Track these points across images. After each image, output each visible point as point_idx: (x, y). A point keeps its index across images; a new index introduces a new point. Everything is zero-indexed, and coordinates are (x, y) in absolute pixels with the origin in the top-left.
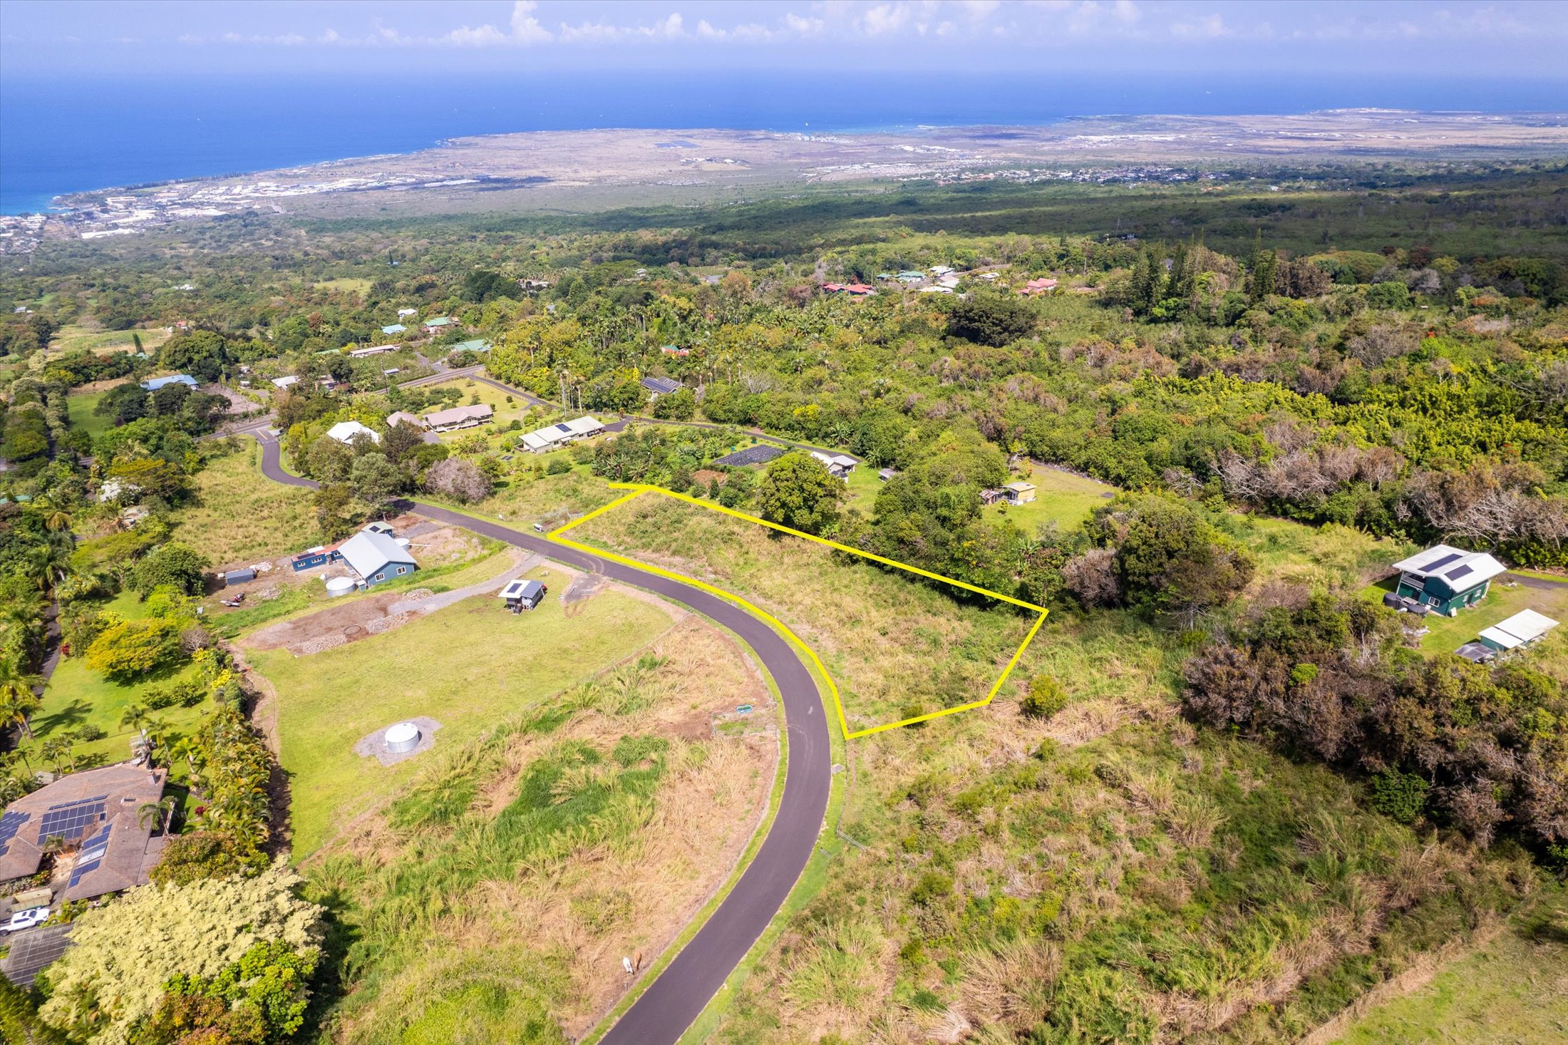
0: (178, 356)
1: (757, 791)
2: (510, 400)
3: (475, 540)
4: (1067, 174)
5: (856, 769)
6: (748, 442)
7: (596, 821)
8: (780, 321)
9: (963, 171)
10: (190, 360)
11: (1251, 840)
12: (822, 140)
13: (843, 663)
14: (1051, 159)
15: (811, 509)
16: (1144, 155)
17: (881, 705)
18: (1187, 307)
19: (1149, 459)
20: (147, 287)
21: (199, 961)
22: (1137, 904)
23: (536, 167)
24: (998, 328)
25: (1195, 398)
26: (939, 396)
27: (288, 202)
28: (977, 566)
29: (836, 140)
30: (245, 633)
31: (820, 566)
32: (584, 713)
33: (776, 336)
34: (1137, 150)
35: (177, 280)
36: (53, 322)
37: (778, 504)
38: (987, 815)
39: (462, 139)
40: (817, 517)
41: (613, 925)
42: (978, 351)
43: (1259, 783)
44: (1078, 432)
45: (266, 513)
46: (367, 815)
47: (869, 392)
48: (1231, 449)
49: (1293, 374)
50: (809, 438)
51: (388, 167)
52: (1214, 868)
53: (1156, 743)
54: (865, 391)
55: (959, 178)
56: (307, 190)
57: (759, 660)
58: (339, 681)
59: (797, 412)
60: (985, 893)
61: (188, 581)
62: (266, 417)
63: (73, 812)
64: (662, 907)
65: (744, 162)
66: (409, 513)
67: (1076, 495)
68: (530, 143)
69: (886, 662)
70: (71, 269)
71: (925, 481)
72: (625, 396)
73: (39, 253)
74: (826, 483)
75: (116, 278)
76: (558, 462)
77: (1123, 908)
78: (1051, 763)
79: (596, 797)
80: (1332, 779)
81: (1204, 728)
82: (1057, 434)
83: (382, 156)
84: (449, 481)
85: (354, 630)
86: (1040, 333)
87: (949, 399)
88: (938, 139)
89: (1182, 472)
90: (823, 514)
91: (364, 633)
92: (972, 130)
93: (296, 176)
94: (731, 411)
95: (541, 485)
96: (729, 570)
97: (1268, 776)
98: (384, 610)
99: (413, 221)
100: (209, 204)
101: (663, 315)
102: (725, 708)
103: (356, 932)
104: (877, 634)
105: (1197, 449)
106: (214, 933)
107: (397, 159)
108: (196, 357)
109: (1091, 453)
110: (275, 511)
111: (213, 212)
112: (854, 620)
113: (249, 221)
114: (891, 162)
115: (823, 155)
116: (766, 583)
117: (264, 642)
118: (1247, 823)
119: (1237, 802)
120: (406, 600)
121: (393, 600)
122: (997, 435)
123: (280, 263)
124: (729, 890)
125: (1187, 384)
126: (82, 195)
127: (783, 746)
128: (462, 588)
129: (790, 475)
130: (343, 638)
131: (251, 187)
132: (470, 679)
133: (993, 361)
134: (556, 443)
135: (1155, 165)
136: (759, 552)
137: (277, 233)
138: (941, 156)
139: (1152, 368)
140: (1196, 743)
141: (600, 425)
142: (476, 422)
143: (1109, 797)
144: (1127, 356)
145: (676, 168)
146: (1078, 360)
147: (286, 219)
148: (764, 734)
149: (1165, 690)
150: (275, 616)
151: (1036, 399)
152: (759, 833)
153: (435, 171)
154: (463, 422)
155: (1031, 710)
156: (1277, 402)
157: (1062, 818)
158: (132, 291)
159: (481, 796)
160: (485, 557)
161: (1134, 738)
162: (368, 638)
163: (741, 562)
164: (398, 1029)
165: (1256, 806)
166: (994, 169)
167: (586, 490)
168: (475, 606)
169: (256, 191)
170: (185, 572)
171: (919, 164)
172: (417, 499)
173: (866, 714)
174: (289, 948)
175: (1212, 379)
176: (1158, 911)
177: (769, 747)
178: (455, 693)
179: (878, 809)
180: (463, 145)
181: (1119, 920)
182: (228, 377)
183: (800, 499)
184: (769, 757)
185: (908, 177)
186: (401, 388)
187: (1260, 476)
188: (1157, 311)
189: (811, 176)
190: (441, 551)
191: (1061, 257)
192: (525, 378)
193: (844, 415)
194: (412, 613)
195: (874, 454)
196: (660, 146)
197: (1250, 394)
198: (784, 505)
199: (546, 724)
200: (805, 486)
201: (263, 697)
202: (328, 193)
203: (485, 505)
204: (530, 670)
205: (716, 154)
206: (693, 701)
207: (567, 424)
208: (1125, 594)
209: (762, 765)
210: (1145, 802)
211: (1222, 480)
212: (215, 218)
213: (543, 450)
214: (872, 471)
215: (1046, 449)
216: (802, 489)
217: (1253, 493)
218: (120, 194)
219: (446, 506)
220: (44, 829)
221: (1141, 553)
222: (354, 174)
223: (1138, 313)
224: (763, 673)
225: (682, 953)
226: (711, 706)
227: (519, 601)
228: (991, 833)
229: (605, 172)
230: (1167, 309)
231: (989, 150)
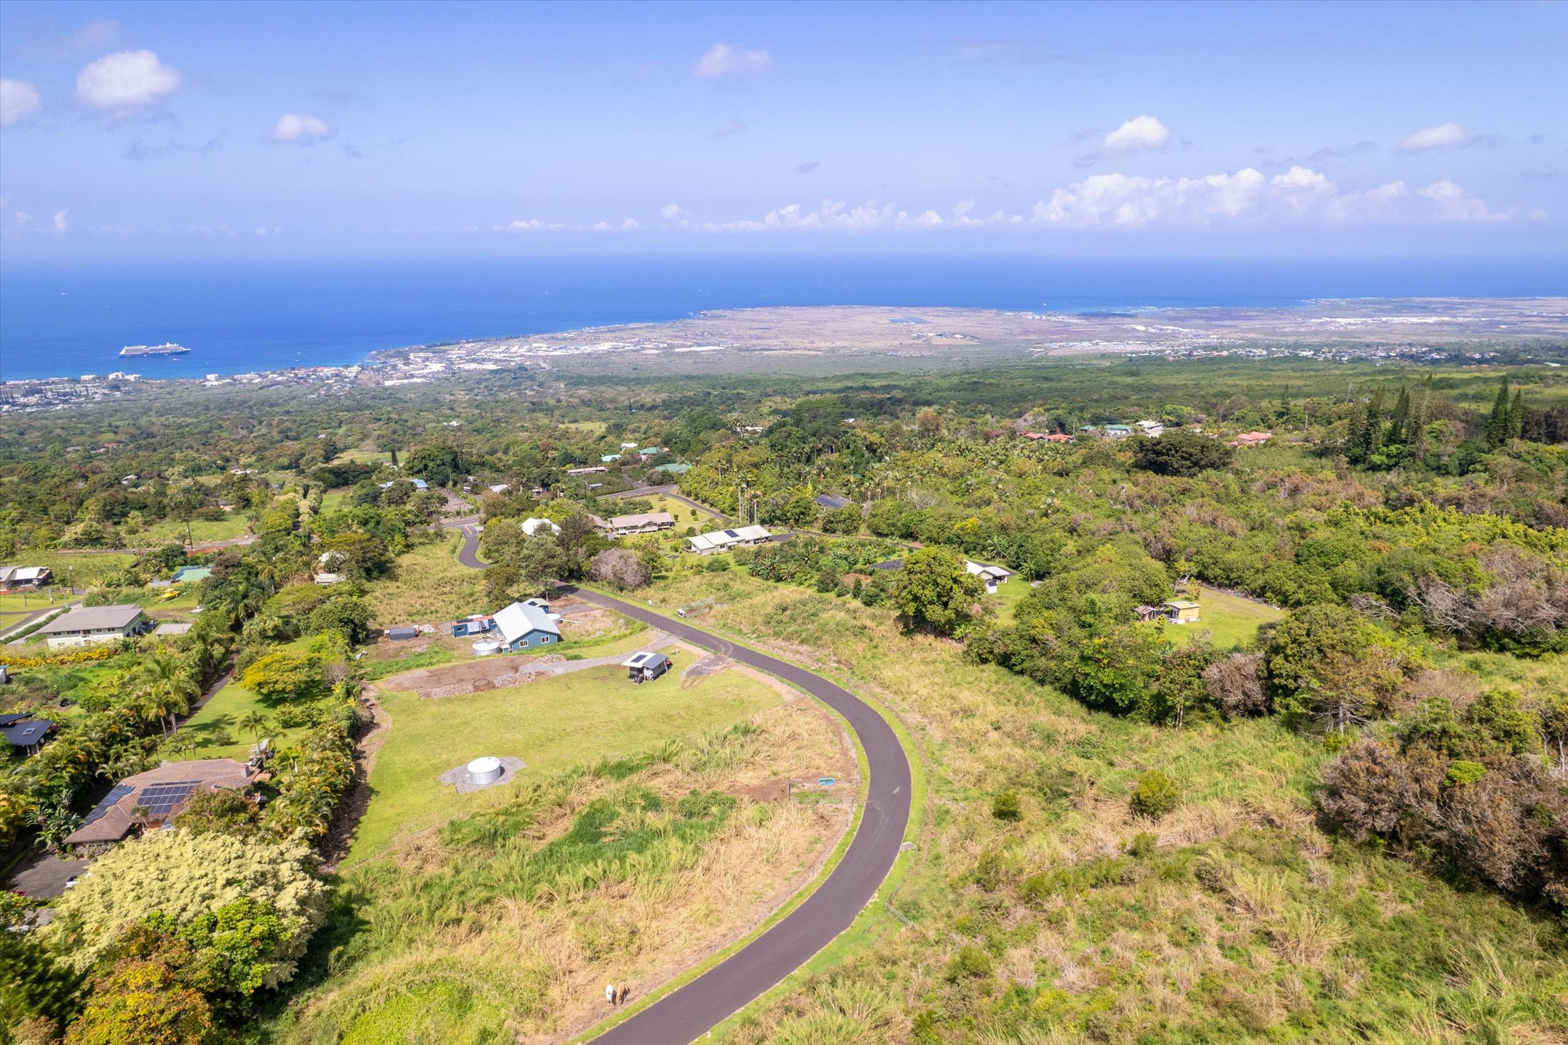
0: (416, 463)
1: (812, 856)
2: (694, 513)
3: (621, 621)
4: (1309, 353)
5: (929, 850)
6: (905, 554)
7: (633, 857)
8: (961, 451)
9: (1195, 349)
10: (426, 467)
11: (1383, 970)
12: (1053, 319)
13: (945, 752)
14: (1291, 340)
15: (945, 605)
16: (1398, 337)
17: (974, 792)
18: (1412, 455)
19: (1334, 585)
20: (422, 422)
21: (181, 903)
22: (1211, 1015)
23: (776, 337)
24: (1188, 463)
25: (1400, 529)
26: (1109, 516)
27: (554, 360)
28: (1108, 665)
29: (1067, 319)
30: (386, 677)
31: (948, 664)
32: (662, 766)
33: (955, 464)
34: (1391, 332)
35: (448, 418)
36: (340, 445)
37: (910, 597)
38: (1055, 903)
39: (713, 312)
40: (950, 614)
41: (611, 955)
42: (1157, 479)
43: (1406, 907)
44: (1257, 556)
45: (447, 589)
46: (425, 833)
47: (1037, 512)
48: (1434, 575)
49: (1529, 509)
50: (966, 552)
51: (644, 333)
52: (1326, 990)
53: (1278, 851)
54: (1031, 511)
55: (1190, 355)
56: (572, 351)
57: (858, 740)
58: (451, 722)
59: (958, 525)
60: (1031, 982)
61: (354, 630)
62: (476, 516)
63: (169, 790)
64: (671, 947)
65: (973, 337)
66: (570, 596)
67: (1247, 619)
68: (773, 317)
69: (991, 753)
70: (368, 407)
71: (1073, 588)
72: (797, 510)
73: (349, 396)
74: (962, 579)
75: (399, 414)
76: (717, 561)
77: (1190, 1015)
78: (1146, 861)
79: (644, 839)
80: (1507, 913)
81: (1340, 841)
82: (1231, 556)
83: (638, 325)
84: (610, 567)
85: (482, 683)
86: (1237, 473)
87: (1119, 519)
88: (1172, 320)
89: (1373, 599)
90: (957, 613)
91: (491, 686)
92: (1208, 312)
93: (565, 339)
94: (894, 525)
95: (697, 579)
96: (854, 662)
97: (1417, 902)
98: (516, 669)
99: (659, 379)
100: (489, 360)
101: (852, 446)
102: (807, 779)
103: (366, 927)
104: (989, 727)
105: (1392, 575)
106: (205, 881)
107: (654, 327)
108: (431, 465)
109: (1269, 576)
110: (457, 589)
111: (491, 366)
112: (968, 713)
113: (519, 375)
114: (1121, 340)
115: (1052, 333)
116: (887, 674)
117: (400, 684)
118: (1382, 950)
119: (1374, 926)
120: (539, 661)
121: (525, 662)
122: (1167, 556)
123: (535, 407)
124: (747, 943)
125: (1392, 515)
126: (392, 352)
127: (855, 819)
128: (594, 658)
129: (924, 567)
130: (471, 688)
131: (526, 347)
132: (569, 730)
133: (1173, 489)
134: (722, 546)
135: (1410, 345)
136: (889, 649)
137: (540, 385)
138: (1173, 336)
139: (1353, 500)
140: (1330, 858)
141: (768, 534)
142: (656, 528)
143: (1205, 900)
144: (1325, 487)
145: (907, 341)
146: (1271, 491)
147: (550, 373)
148: (840, 806)
149: (1296, 794)
150: (418, 666)
151: (1213, 523)
152: (800, 895)
153: (686, 338)
154: (644, 526)
155: (1141, 807)
156: (1504, 536)
157: (1141, 916)
158: (409, 424)
159: (536, 826)
160: (625, 636)
161: (1252, 844)
162: (493, 691)
163: (869, 655)
164: (353, 1011)
165: (1398, 934)
166: (1228, 348)
167: (737, 586)
168: (601, 674)
169: (530, 350)
170: (352, 622)
171: (1149, 342)
172: (582, 586)
173: (954, 799)
174: (272, 911)
175: (1422, 511)
176: (1236, 1026)
177: (841, 818)
178: (550, 740)
179: (941, 891)
180: (714, 317)
181: (1183, 1028)
182: (455, 484)
183: (934, 594)
184: (837, 827)
185: (1137, 353)
186: (599, 498)
187: (1471, 606)
188: (1376, 458)
189: (1038, 351)
190: (588, 628)
191: (1280, 415)
192: (711, 495)
193: (1003, 529)
194: (540, 674)
195: (1029, 566)
196: (893, 321)
197: (1469, 526)
198: (916, 598)
199: (621, 770)
200: (939, 580)
201: (377, 725)
202: (589, 354)
203: (639, 593)
204: (629, 729)
205: (946, 329)
206: (775, 768)
207: (736, 531)
208: (1271, 700)
209: (828, 833)
210: (1248, 907)
211: (1423, 610)
212: (492, 371)
213: (708, 553)
214: (1026, 584)
215: (1219, 572)
216: (936, 584)
217: (1462, 626)
218: (421, 350)
219: (607, 592)
220: (140, 801)
221: (1289, 652)
222: (616, 339)
223: (1354, 461)
224: (858, 753)
225: (674, 994)
226: (793, 775)
227: (640, 670)
228: (1055, 922)
229: (838, 344)
230: (1388, 456)
231: (1225, 331)
